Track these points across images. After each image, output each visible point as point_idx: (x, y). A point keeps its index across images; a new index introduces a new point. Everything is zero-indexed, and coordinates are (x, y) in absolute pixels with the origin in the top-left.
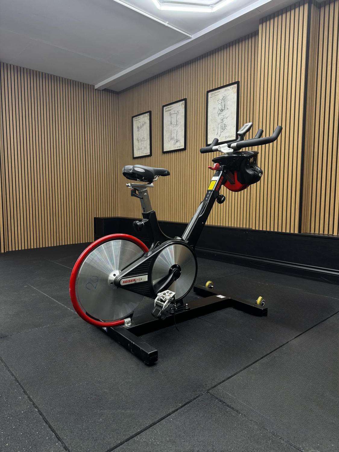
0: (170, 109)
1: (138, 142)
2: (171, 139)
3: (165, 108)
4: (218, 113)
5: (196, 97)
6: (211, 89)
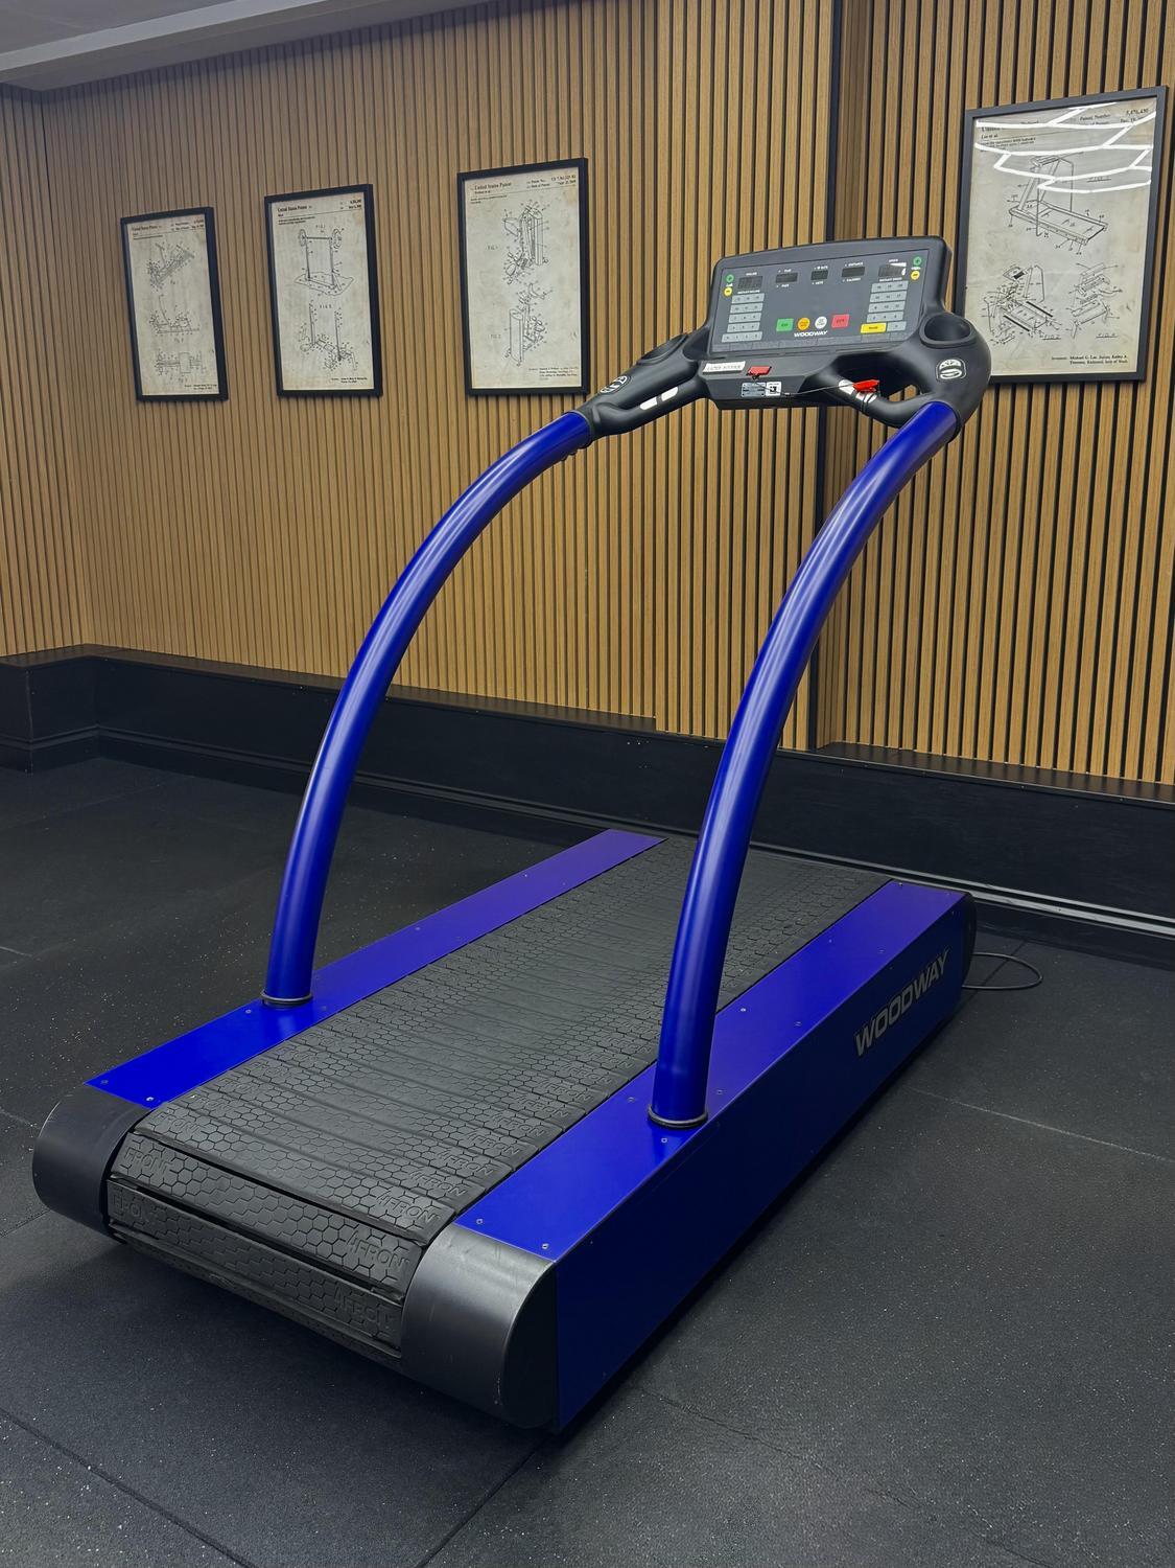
0: (299, 213)
1: (159, 332)
2: (314, 343)
3: (275, 206)
4: (509, 271)
5: (413, 184)
6: (474, 169)
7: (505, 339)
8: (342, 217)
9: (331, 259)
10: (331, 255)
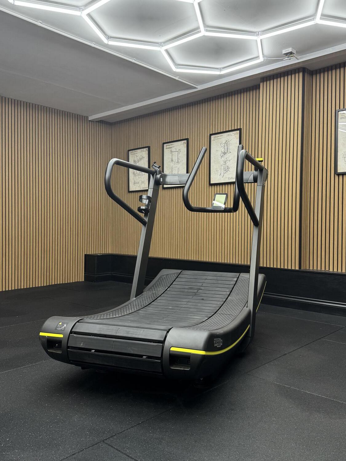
0: (171, 146)
3: (165, 145)
4: (221, 155)
5: (198, 138)
6: (214, 132)
7: (220, 171)
8: (181, 146)
10: (178, 155)
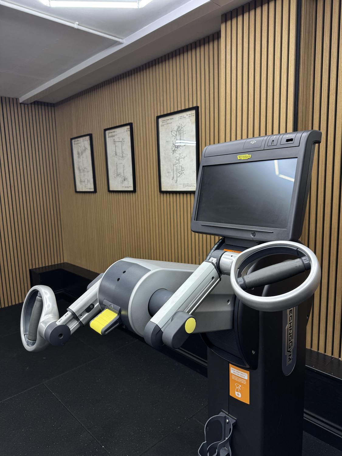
0: (113, 134)
1: (80, 172)
2: (118, 175)
3: (107, 132)
4: (173, 149)
5: (144, 121)
6: (162, 114)
7: (172, 173)
8: (124, 133)
9: (122, 148)
10: (122, 147)
